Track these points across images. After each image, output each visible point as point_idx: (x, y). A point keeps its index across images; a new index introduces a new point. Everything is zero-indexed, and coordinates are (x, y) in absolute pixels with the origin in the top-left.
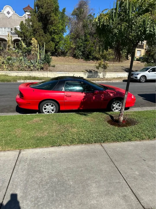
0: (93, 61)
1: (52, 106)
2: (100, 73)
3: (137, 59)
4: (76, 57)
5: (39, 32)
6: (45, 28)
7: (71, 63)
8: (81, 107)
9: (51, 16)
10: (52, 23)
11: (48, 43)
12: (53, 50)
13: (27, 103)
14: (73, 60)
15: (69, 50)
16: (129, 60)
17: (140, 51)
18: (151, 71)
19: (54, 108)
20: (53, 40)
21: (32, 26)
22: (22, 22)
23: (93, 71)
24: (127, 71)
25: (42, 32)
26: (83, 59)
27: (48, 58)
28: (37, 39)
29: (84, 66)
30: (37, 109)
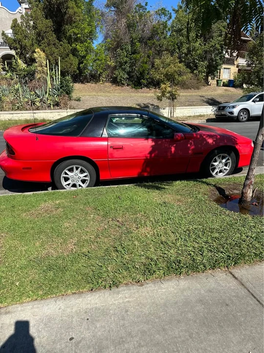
0: (148, 90)
1: (82, 172)
2: (164, 109)
3: (224, 83)
4: (118, 82)
5: (47, 39)
6: (59, 31)
7: (108, 94)
9: (67, 8)
10: (71, 22)
11: (66, 57)
12: (76, 71)
13: (24, 168)
14: (112, 88)
15: (105, 70)
16: (210, 85)
17: (229, 69)
18: (258, 99)
19: (85, 176)
20: (74, 52)
21: (35, 27)
22: (15, 21)
23: (151, 107)
24: (210, 104)
25: (53, 37)
26: (130, 87)
27: (67, 86)
28: (44, 51)
29: (133, 97)
30: (49, 180)
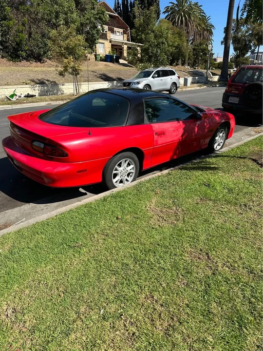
0: (29, 63)
1: (129, 164)
2: (63, 85)
3: (101, 57)
13: (78, 172)
16: (89, 60)
17: (103, 43)
18: (157, 75)
19: (132, 169)
23: (46, 82)
26: (6, 59)
30: (101, 179)
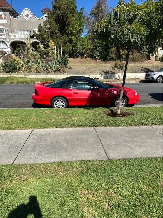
0: (111, 62)
1: (62, 102)
2: (117, 74)
3: (159, 58)
4: (94, 58)
5: (56, 34)
6: (62, 30)
7: (88, 65)
8: (87, 103)
9: (68, 18)
10: (69, 25)
11: (65, 44)
12: (70, 52)
13: (41, 99)
14: (90, 61)
15: (87, 51)
19: (63, 104)
20: (70, 41)
21: (50, 29)
22: (40, 25)
23: (110, 72)
25: (59, 34)
26: (101, 60)
27: (64, 60)
28: (54, 41)
29: (100, 67)
